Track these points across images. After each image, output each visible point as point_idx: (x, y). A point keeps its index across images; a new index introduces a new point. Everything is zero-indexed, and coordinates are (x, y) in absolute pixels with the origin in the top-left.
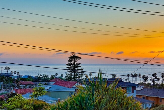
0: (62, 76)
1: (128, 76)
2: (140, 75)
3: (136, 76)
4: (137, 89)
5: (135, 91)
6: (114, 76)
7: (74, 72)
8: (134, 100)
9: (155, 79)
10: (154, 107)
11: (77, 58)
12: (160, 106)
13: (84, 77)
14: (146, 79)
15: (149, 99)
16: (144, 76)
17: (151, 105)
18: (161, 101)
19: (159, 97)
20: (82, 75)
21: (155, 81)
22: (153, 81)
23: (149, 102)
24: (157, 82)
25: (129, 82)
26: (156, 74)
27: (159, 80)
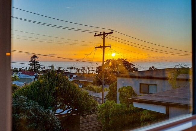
0: (26, 68)
1: (68, 68)
2: (75, 68)
3: (72, 68)
4: (73, 76)
5: (72, 77)
6: (59, 68)
7: (34, 66)
8: (74, 83)
9: (84, 70)
10: (84, 87)
11: (36, 57)
12: (88, 86)
13: (40, 69)
14: (78, 70)
15: (81, 82)
16: (77, 69)
17: (82, 86)
18: (88, 83)
19: (87, 81)
20: (39, 68)
21: (84, 72)
22: (83, 71)
23: (80, 84)
24: (85, 72)
25: (68, 72)
26: (84, 67)
27: (86, 71)
